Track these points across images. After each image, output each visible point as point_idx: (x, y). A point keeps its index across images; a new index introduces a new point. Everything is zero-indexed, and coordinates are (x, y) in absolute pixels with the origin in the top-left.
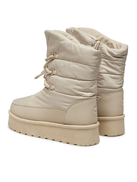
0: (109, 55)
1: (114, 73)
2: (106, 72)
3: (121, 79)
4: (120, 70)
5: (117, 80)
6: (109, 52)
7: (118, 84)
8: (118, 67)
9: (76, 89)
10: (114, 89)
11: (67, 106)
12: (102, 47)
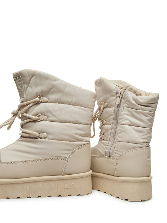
0: (134, 102)
1: (138, 125)
2: (129, 123)
3: (147, 133)
4: (147, 121)
5: (142, 134)
6: (134, 100)
7: (143, 139)
8: (144, 118)
9: (77, 134)
10: (137, 144)
11: (68, 154)
12: (126, 93)
